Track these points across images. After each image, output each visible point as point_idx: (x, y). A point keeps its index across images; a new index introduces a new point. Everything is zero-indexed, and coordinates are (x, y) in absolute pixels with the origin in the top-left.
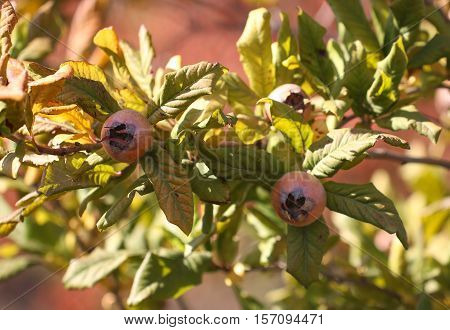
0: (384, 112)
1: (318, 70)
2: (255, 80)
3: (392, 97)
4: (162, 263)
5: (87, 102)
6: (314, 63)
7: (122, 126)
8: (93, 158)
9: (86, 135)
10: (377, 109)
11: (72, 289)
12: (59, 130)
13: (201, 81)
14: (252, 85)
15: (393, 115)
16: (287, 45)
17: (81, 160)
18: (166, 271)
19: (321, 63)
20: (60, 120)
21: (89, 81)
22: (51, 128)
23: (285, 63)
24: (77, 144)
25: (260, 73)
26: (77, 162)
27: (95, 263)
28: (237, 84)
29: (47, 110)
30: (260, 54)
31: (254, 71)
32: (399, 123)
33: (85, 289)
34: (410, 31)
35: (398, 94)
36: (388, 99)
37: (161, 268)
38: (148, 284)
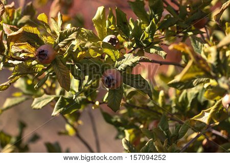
0: (147, 46)
1: (124, 30)
2: (99, 33)
3: (150, 40)
4: (66, 100)
5: (31, 42)
6: (122, 27)
7: (43, 51)
8: (34, 62)
9: (33, 53)
10: (145, 45)
11: (34, 109)
12: (23, 51)
13: (72, 34)
14: (98, 35)
15: (151, 48)
16: (111, 20)
17: (30, 63)
18: (67, 103)
19: (125, 27)
20: (23, 48)
21: (33, 34)
22: (21, 50)
23: (110, 27)
24: (29, 57)
25: (101, 30)
26: (29, 64)
27: (43, 100)
28: (92, 35)
29: (16, 44)
30: (101, 24)
31: (99, 30)
32: (152, 50)
33: (39, 109)
34: (158, 16)
35: (153, 39)
36: (148, 41)
37: (66, 102)
38: (60, 108)
